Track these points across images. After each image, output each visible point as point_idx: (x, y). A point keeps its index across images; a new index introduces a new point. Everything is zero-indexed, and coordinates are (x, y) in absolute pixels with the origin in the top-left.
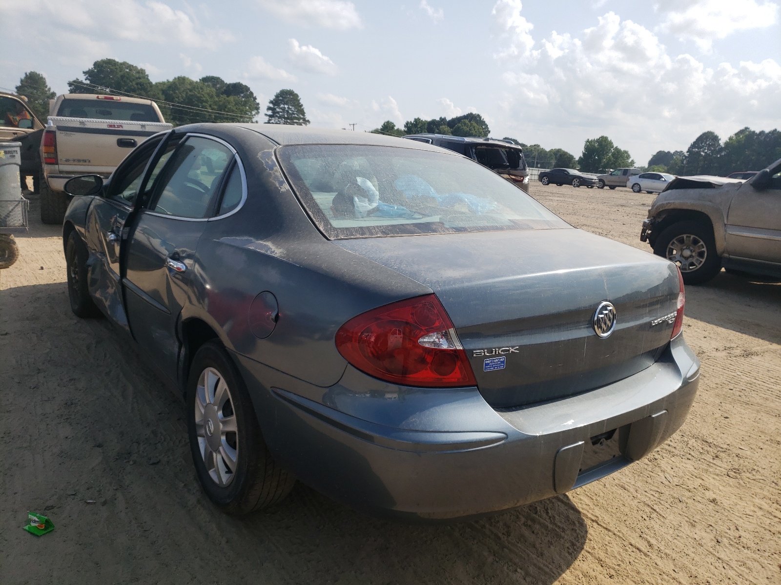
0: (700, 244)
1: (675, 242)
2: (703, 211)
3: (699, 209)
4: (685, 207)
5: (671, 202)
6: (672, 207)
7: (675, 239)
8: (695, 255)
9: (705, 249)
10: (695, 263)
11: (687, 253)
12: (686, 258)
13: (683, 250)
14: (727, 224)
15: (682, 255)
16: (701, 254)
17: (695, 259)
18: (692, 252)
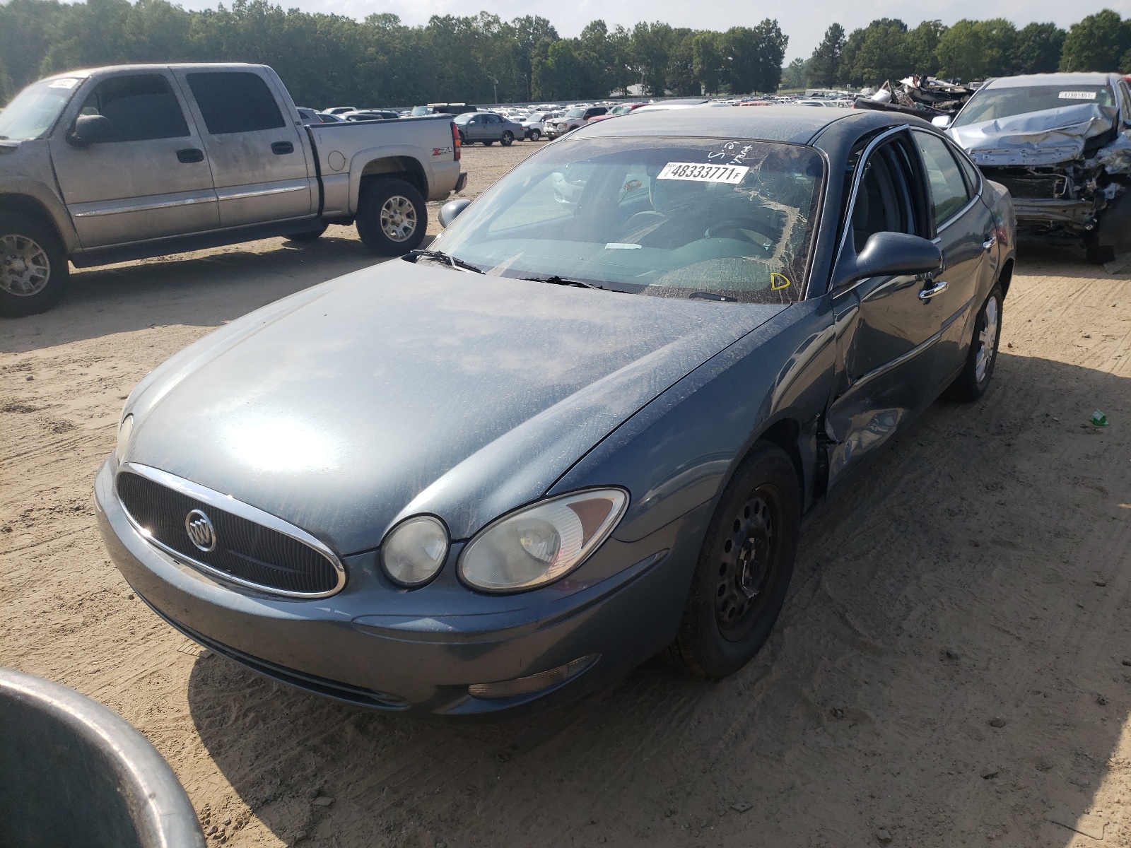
0: (31, 245)
2: (22, 191)
3: (14, 190)
8: (30, 265)
9: (41, 251)
10: (38, 275)
11: (18, 264)
12: (20, 274)
13: (9, 263)
14: (65, 205)
15: (12, 271)
16: (35, 261)
17: (33, 269)
18: (24, 261)
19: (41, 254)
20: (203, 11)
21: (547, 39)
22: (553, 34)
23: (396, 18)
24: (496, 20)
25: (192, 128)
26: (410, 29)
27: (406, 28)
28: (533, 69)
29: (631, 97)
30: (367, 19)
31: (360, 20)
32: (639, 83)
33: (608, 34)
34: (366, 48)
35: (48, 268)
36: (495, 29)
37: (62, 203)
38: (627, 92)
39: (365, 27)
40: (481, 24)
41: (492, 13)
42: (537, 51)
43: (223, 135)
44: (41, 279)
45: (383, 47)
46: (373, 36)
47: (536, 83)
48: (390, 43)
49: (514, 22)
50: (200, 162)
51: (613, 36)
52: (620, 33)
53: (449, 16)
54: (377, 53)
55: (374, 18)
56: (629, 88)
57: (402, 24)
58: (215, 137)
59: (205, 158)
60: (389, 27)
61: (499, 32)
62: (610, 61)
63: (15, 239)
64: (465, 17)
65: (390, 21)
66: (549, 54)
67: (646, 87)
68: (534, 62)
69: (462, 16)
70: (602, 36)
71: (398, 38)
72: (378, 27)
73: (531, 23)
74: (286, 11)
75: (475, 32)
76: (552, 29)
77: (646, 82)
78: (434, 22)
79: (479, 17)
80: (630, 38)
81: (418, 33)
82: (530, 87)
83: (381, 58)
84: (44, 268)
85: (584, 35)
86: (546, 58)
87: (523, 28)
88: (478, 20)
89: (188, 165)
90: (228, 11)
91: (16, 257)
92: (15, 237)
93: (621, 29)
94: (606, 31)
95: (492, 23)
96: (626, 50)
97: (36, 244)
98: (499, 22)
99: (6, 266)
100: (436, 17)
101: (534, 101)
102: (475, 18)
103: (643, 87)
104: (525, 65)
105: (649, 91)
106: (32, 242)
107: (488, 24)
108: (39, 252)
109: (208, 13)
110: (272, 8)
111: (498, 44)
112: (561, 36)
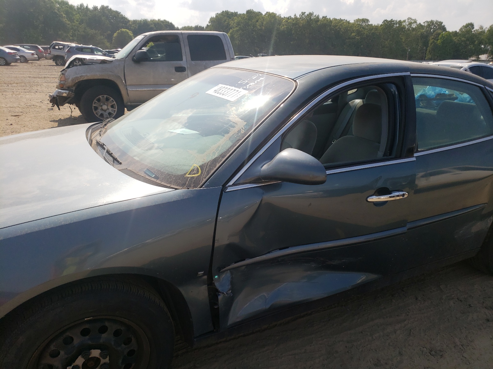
0: (111, 100)
1: (96, 102)
2: (110, 78)
3: (107, 78)
4: (96, 78)
5: (83, 75)
6: (86, 78)
7: (95, 99)
8: (109, 107)
9: (115, 103)
10: (112, 112)
11: (105, 107)
12: (105, 111)
13: (102, 106)
14: (126, 85)
15: (102, 109)
16: (112, 106)
17: (111, 110)
18: (107, 106)
19: (115, 104)
20: (288, 17)
21: (440, 31)
22: (444, 29)
23: (368, 20)
24: (415, 22)
25: (184, 58)
26: (373, 25)
27: (372, 25)
28: (429, 45)
29: (480, 61)
30: (355, 21)
31: (352, 21)
32: (487, 54)
33: (474, 29)
34: (352, 33)
35: (116, 110)
36: (414, 26)
37: (125, 84)
38: (479, 58)
39: (353, 24)
40: (407, 23)
41: (413, 18)
42: (433, 37)
43: (197, 62)
44: (113, 114)
45: (359, 33)
46: (356, 28)
47: (429, 52)
48: (362, 31)
49: (424, 23)
50: (184, 72)
51: (476, 30)
52: (481, 29)
53: (392, 19)
54: (356, 36)
55: (358, 20)
56: (480, 56)
57: (370, 23)
58: (193, 62)
59: (187, 70)
60: (364, 24)
61: (415, 28)
62: (473, 42)
63: (105, 97)
64: (399, 20)
65: (365, 22)
66: (439, 38)
67: (490, 56)
68: (431, 41)
69: (398, 20)
70: (470, 30)
71: (366, 30)
72: (359, 24)
73: (433, 24)
74: (321, 17)
75: (404, 27)
76: (444, 26)
77: (490, 54)
78: (385, 23)
79: (407, 21)
80: (486, 32)
81: (376, 28)
82: (426, 54)
83: (357, 38)
84: (115, 109)
85: (461, 30)
86: (438, 40)
87: (429, 26)
88: (406, 22)
89: (179, 73)
90: (298, 17)
91: (104, 104)
92: (105, 96)
93: (481, 27)
94: (473, 28)
95: (413, 23)
96: (482, 37)
97: (113, 100)
98: (416, 22)
99: (100, 107)
100: (386, 20)
101: (427, 60)
102: (405, 21)
103: (488, 56)
104: (426, 44)
105: (491, 58)
106: (112, 99)
107: (410, 24)
108: (114, 103)
109: (289, 18)
110: (316, 16)
111: (414, 33)
112: (447, 30)
